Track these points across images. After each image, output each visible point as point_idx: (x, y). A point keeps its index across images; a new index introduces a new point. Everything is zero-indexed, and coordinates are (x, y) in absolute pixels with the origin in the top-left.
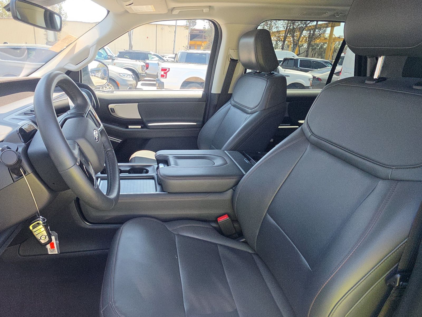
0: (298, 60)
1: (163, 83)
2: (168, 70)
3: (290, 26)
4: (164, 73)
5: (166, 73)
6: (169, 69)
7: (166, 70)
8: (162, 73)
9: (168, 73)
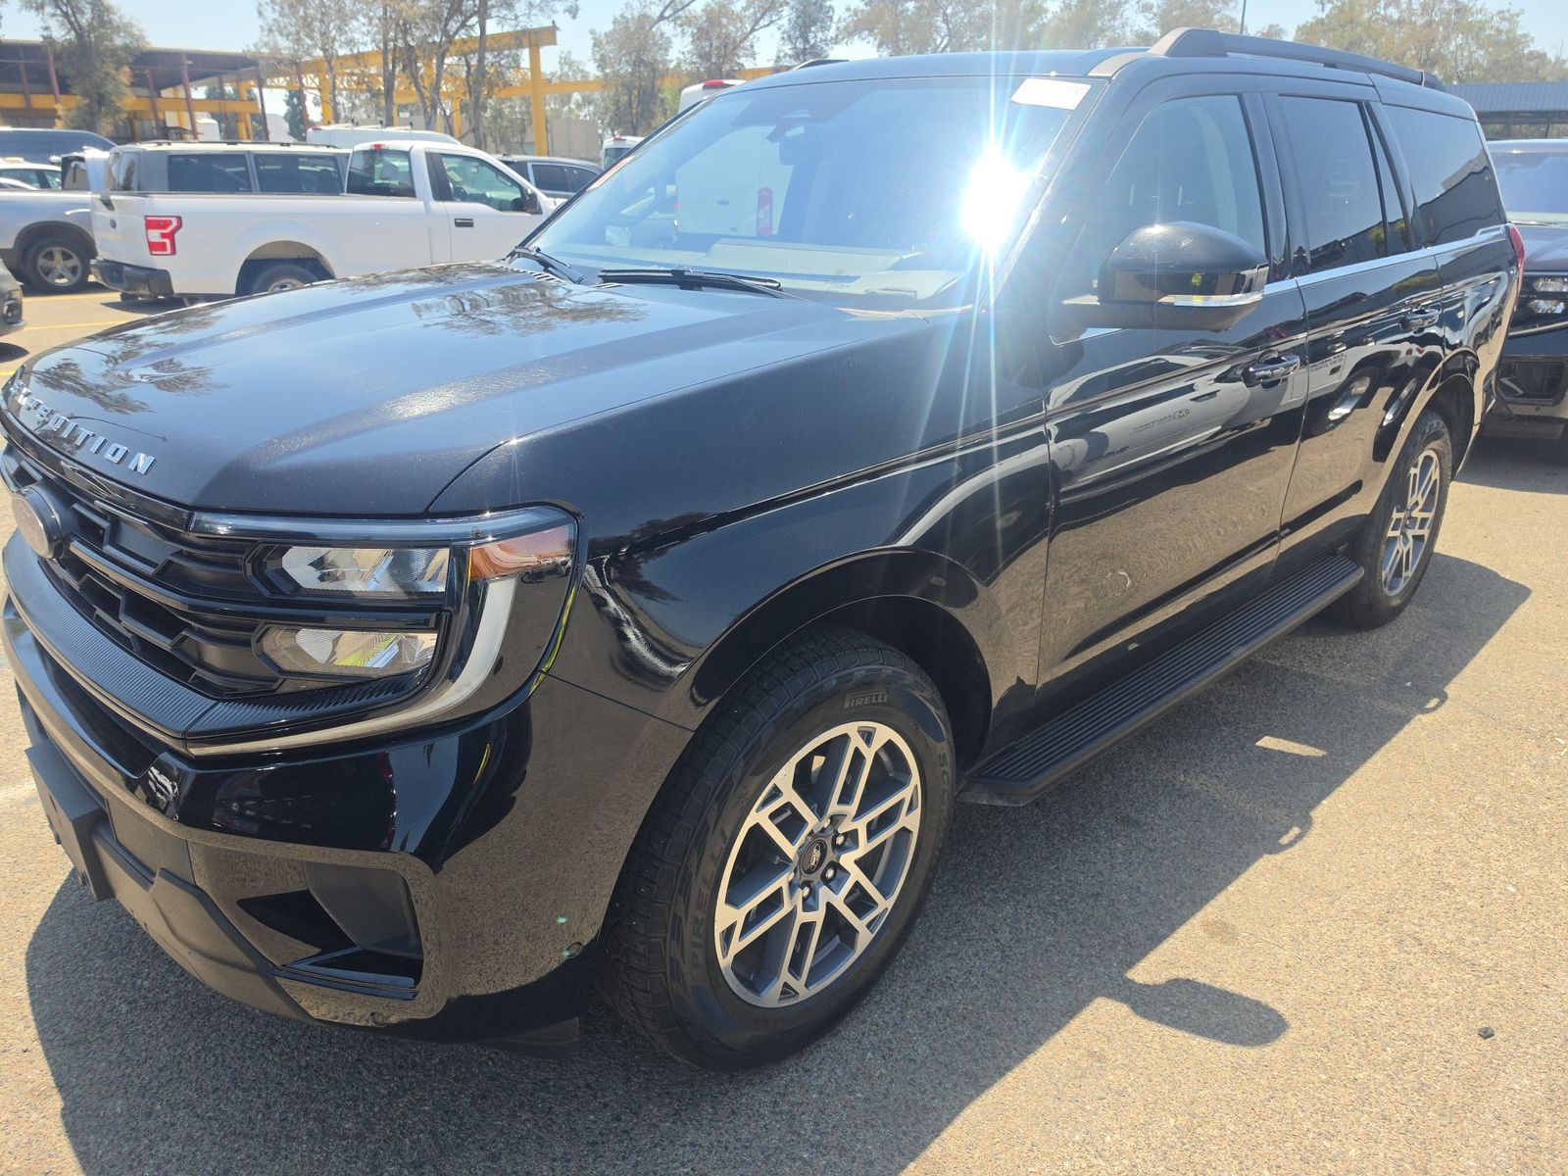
0: (526, 165)
1: (165, 273)
2: (175, 223)
3: (395, 40)
4: (164, 236)
5: (171, 236)
6: (179, 219)
7: (166, 224)
8: (155, 235)
9: (177, 236)
